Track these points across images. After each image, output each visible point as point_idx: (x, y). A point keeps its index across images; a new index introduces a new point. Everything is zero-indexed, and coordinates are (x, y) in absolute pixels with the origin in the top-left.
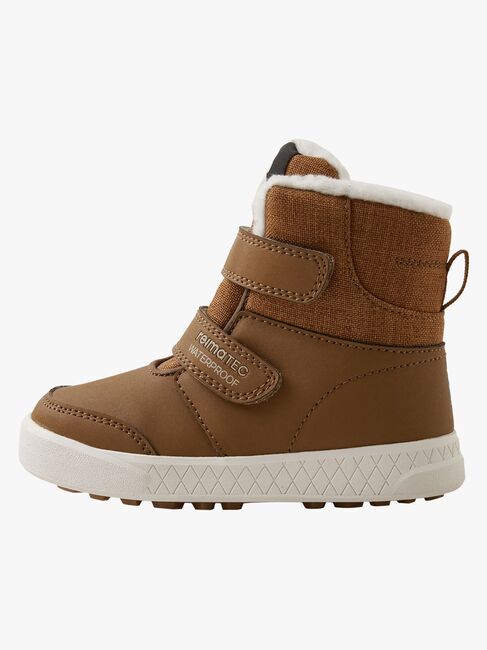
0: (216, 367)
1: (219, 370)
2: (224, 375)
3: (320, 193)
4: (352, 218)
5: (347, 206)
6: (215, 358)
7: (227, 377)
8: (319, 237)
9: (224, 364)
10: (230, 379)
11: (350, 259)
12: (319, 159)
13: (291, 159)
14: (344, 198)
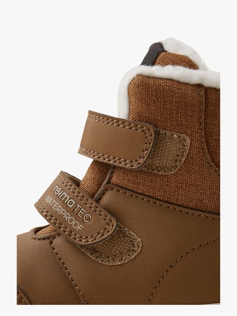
0: (66, 214)
1: (68, 217)
2: (71, 220)
3: (178, 82)
4: (206, 103)
5: (202, 93)
6: (65, 206)
7: (73, 223)
8: (177, 120)
9: (73, 212)
10: (76, 225)
11: (204, 140)
12: (182, 56)
13: (158, 55)
14: (199, 86)
